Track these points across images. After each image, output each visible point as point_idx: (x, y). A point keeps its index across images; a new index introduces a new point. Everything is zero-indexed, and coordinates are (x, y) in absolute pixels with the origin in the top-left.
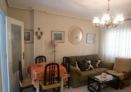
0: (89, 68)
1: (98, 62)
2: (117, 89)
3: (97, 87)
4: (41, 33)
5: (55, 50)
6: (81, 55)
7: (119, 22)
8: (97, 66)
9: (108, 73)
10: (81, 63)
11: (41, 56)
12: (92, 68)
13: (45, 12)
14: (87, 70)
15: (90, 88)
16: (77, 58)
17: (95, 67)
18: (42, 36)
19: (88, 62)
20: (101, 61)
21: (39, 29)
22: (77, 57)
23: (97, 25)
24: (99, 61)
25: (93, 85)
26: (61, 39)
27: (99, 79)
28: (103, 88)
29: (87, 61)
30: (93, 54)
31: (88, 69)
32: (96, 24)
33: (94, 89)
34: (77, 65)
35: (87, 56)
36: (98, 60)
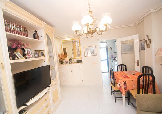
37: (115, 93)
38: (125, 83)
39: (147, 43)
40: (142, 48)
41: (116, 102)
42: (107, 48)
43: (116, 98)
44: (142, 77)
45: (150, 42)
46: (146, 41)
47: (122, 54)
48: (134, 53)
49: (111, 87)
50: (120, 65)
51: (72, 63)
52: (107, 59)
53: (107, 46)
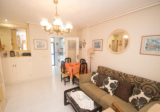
37: (65, 79)
38: (73, 70)
39: (83, 44)
40: (80, 47)
41: (65, 85)
42: (54, 43)
43: (65, 82)
44: (82, 65)
45: (85, 44)
46: (83, 43)
47: (68, 50)
48: (76, 50)
49: (62, 74)
50: (67, 58)
51: (14, 56)
52: (53, 53)
53: (54, 42)
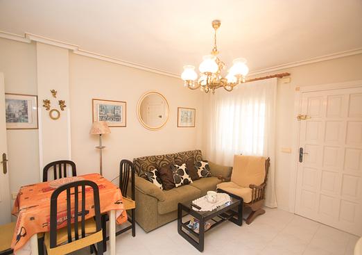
0: (182, 181)
1: (201, 165)
2: (240, 224)
3: (198, 226)
4: (61, 102)
5: (103, 145)
6: (165, 154)
7: (238, 76)
8: (200, 176)
9: (220, 191)
10: (165, 171)
11: (60, 163)
12: (190, 179)
13: (71, 51)
14: (177, 185)
15: (183, 229)
16: (156, 160)
17: (195, 178)
18: (62, 110)
19: (180, 168)
20: (207, 163)
21: (54, 92)
22: (155, 158)
23: (190, 84)
24: (204, 164)
25: (188, 223)
26: (117, 118)
27: (200, 208)
28: (212, 227)
29: (177, 166)
30: (192, 150)
31: (180, 184)
32: (188, 81)
33: (191, 230)
34: (155, 176)
35: (180, 154)
36: (201, 162)
